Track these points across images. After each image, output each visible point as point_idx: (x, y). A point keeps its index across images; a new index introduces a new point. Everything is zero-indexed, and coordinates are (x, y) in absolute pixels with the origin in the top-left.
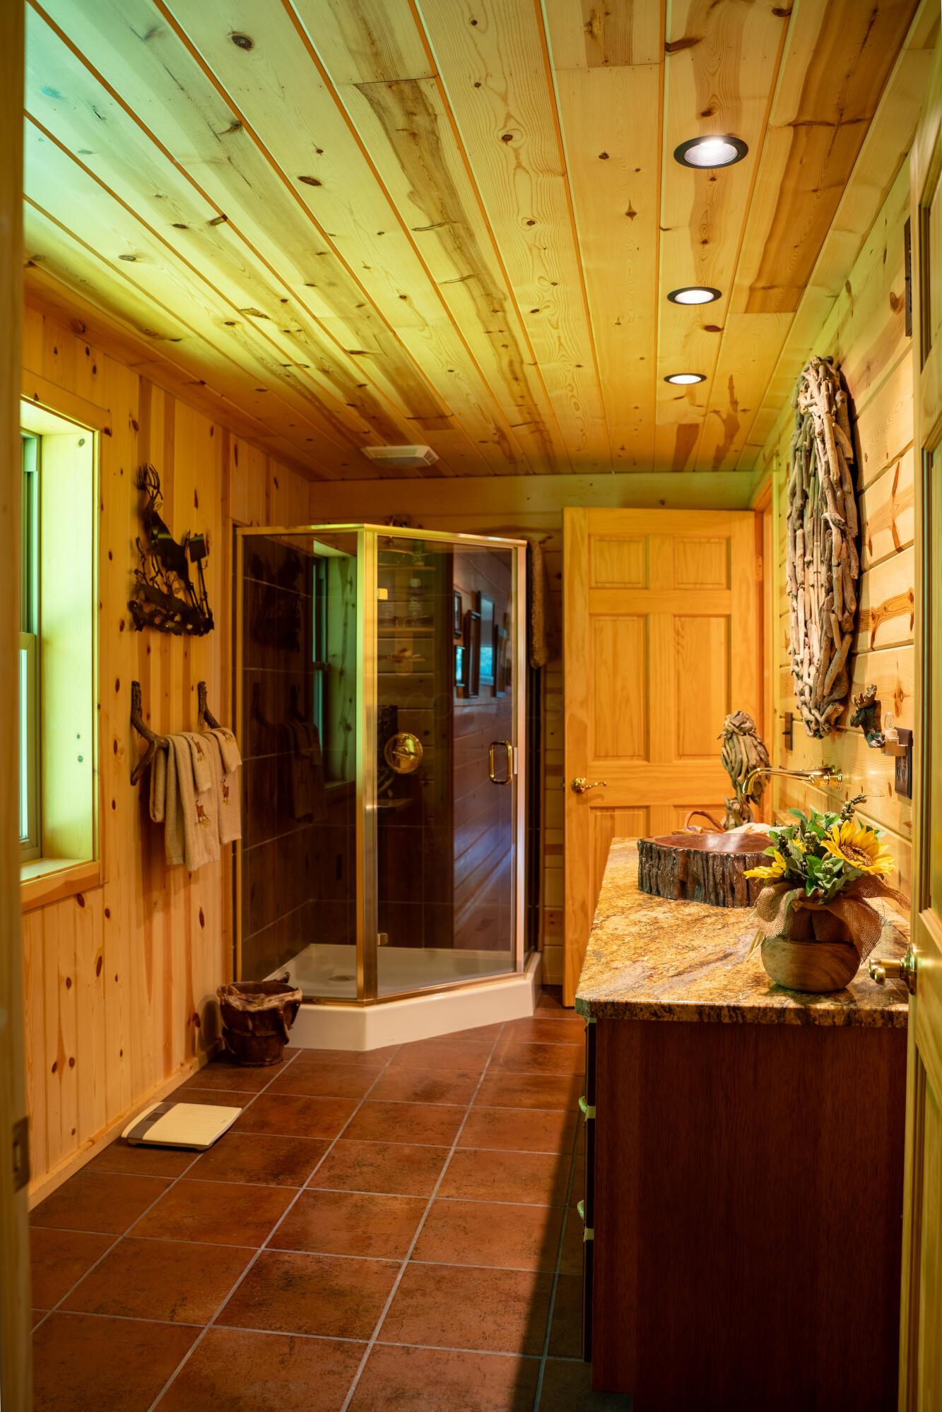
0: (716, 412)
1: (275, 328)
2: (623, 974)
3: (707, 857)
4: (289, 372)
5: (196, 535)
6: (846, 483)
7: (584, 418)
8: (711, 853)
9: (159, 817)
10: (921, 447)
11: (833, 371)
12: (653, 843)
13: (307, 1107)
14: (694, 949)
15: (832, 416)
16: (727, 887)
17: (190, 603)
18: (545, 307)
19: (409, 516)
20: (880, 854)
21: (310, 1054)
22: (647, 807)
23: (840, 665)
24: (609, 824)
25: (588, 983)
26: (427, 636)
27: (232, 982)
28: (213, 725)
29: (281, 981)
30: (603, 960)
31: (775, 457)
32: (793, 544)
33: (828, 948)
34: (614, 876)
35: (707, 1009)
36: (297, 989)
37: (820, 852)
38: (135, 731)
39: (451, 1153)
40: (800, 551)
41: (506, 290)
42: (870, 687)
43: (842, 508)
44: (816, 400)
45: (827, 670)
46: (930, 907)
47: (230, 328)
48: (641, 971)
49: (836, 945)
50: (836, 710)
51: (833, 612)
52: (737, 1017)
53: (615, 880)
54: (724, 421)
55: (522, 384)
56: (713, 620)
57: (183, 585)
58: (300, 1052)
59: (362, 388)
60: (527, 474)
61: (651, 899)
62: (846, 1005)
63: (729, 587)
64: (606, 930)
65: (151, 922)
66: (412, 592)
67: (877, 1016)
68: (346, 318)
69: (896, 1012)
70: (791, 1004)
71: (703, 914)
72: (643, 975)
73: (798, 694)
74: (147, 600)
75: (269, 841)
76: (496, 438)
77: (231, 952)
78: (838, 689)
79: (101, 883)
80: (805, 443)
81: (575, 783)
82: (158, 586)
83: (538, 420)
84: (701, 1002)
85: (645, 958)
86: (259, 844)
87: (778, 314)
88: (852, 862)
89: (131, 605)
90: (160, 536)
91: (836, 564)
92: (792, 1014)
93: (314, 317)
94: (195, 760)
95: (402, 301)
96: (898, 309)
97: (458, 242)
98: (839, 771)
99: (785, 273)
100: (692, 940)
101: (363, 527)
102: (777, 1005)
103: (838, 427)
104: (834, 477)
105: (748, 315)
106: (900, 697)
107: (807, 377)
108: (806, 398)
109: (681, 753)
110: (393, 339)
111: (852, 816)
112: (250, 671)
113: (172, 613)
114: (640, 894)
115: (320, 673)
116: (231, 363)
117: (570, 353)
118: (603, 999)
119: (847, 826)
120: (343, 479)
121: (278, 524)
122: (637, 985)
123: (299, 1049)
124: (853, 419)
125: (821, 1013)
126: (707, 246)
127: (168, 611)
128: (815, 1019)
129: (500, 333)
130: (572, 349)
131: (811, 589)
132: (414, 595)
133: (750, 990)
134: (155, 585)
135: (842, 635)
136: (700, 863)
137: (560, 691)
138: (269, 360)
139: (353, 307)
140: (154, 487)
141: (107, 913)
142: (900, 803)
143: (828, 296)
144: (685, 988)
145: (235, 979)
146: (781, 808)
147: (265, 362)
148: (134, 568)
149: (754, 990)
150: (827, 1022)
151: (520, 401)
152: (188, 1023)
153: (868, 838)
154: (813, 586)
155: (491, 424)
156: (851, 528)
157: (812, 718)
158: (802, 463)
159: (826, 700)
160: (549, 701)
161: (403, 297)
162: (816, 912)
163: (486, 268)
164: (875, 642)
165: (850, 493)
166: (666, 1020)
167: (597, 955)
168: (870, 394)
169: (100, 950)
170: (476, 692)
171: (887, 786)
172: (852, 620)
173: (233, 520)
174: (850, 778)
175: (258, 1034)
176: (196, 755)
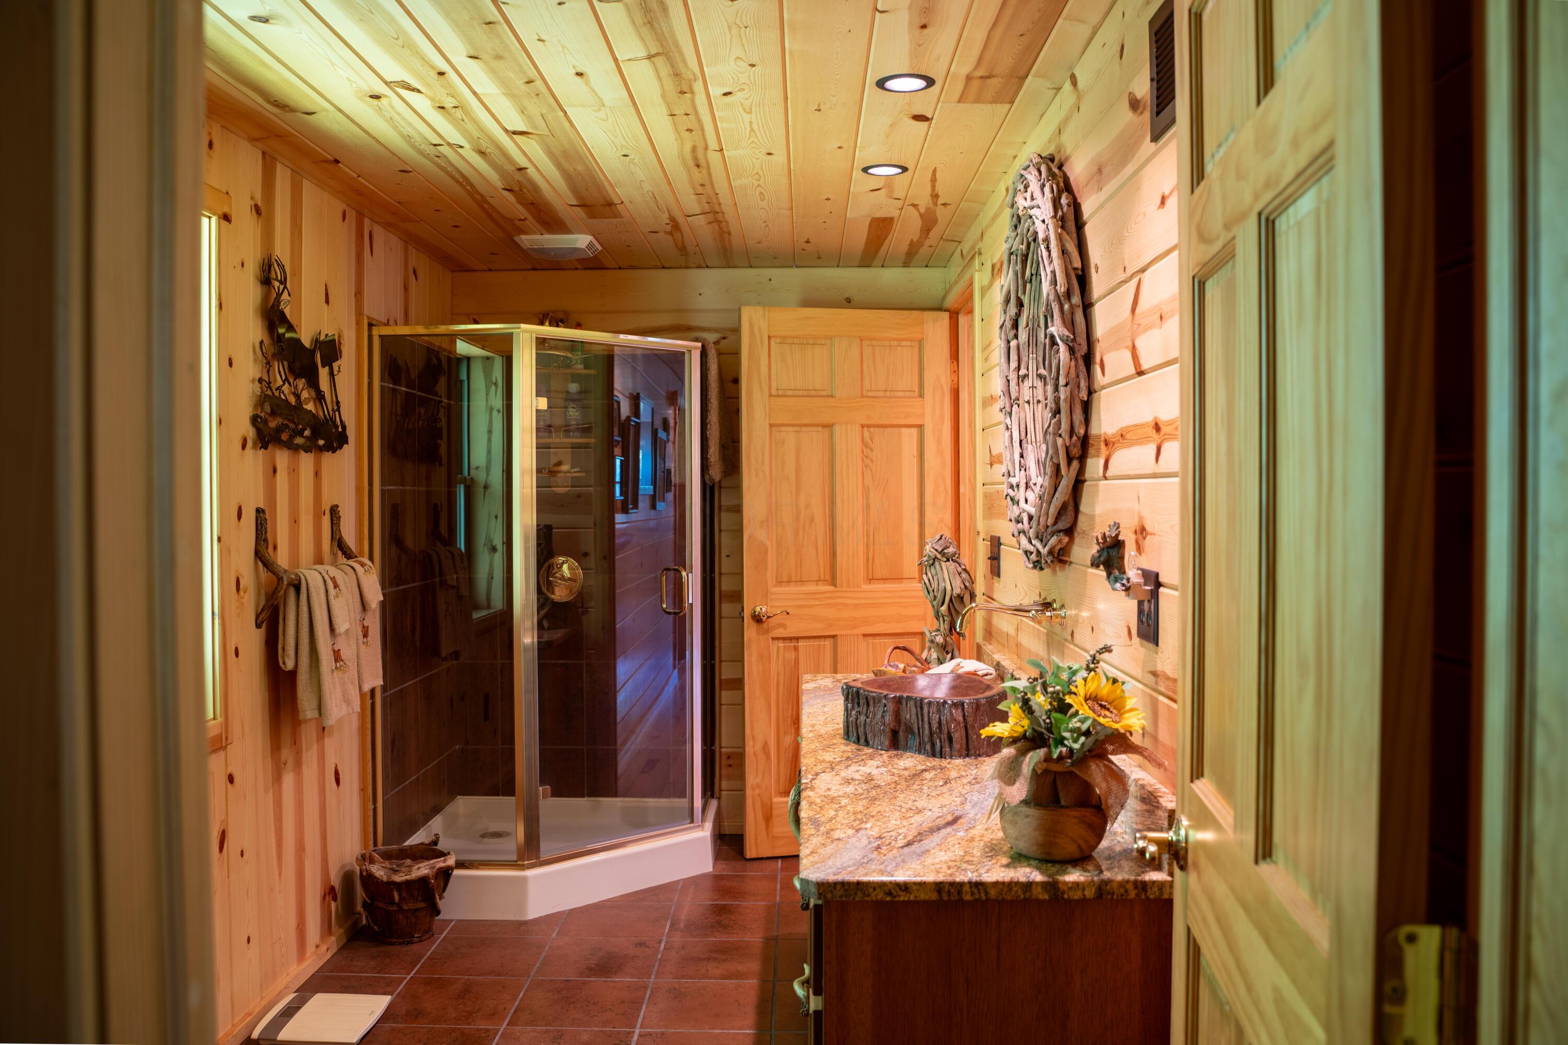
0: (915, 206)
1: (428, 103)
2: (848, 846)
3: (921, 703)
4: (440, 152)
5: (327, 335)
6: (1074, 295)
7: (768, 209)
8: (926, 699)
9: (290, 665)
10: (1191, 275)
11: (1056, 171)
12: (861, 688)
13: (467, 990)
14: (919, 811)
15: (1057, 221)
16: (944, 736)
17: (321, 414)
18: (739, 90)
19: (566, 313)
20: (1128, 708)
21: (465, 926)
22: (834, 637)
23: (1066, 493)
24: (792, 655)
25: (811, 858)
26: (587, 446)
27: (372, 848)
28: (348, 555)
29: (429, 844)
30: (822, 829)
31: (977, 256)
32: (1006, 356)
33: (1075, 812)
34: (814, 722)
35: (947, 886)
36: (449, 853)
37: (1063, 708)
38: (260, 564)
39: (635, 1038)
40: (1014, 364)
41: (697, 70)
42: (1112, 524)
43: (1070, 324)
44: (1039, 200)
45: (1053, 498)
46: (1202, 776)
47: (375, 101)
48: (867, 841)
49: (1083, 810)
50: (1060, 541)
51: (1060, 436)
52: (980, 894)
53: (816, 728)
54: (921, 215)
55: (704, 171)
56: (905, 431)
57: (313, 394)
58: (453, 923)
59: (522, 172)
60: (699, 267)
61: (859, 750)
62: (1096, 875)
63: (921, 396)
64: (818, 790)
65: (280, 785)
66: (570, 399)
67: (1130, 887)
68: (511, 94)
69: (1150, 881)
70: (1037, 877)
71: (920, 767)
72: (870, 846)
73: (1013, 520)
74: (273, 414)
75: (410, 683)
76: (669, 228)
77: (371, 813)
78: (1063, 518)
79: (224, 745)
80: (1021, 246)
81: (755, 612)
82: (286, 397)
83: (717, 209)
84: (941, 878)
85: (868, 825)
86: (400, 688)
87: (994, 105)
88: (1101, 720)
89: (254, 420)
90: (288, 335)
91: (1064, 384)
92: (1039, 888)
93: (474, 93)
94: (331, 598)
95: (578, 79)
96: (1139, 111)
97: (648, 17)
98: (1063, 606)
99: (1006, 63)
100: (915, 801)
101: (520, 328)
102: (1023, 879)
103: (1064, 233)
104: (1061, 289)
105: (962, 106)
106: (1142, 533)
107: (1028, 176)
108: (1026, 199)
109: (870, 577)
110: (563, 119)
111: (1097, 667)
112: (388, 490)
113: (301, 427)
114: (847, 745)
115: (462, 486)
116: (372, 140)
117: (761, 140)
118: (832, 878)
119: (1093, 679)
120: (490, 270)
121: (418, 324)
122: (865, 860)
123: (452, 921)
124: (1080, 225)
125: (1070, 885)
126: (926, 31)
127: (296, 425)
128: (1063, 893)
129: (686, 117)
130: (763, 134)
131: (1026, 405)
132: (573, 400)
133: (989, 861)
134: (282, 395)
135: (1070, 460)
136: (914, 709)
137: (738, 509)
138: (417, 138)
139: (520, 83)
140: (281, 282)
141: (231, 779)
142: (1143, 650)
143: (1049, 88)
144: (919, 862)
145: (375, 844)
146: (985, 639)
147: (413, 140)
148: (258, 376)
149: (994, 861)
150: (1077, 895)
151: (700, 190)
152: (324, 898)
153: (1114, 691)
154: (1028, 402)
155: (664, 213)
156: (1080, 345)
157: (1031, 548)
158: (1017, 268)
159: (1049, 530)
160: (725, 520)
161: (580, 74)
162: (1060, 773)
163: (677, 46)
164: (1108, 471)
165: (1079, 306)
166: (901, 899)
167: (816, 823)
168: (1102, 199)
169: (222, 822)
170: (636, 506)
171: (1126, 630)
172: (1079, 445)
173: (368, 318)
174: (1077, 615)
175: (405, 907)
176: (332, 591)
